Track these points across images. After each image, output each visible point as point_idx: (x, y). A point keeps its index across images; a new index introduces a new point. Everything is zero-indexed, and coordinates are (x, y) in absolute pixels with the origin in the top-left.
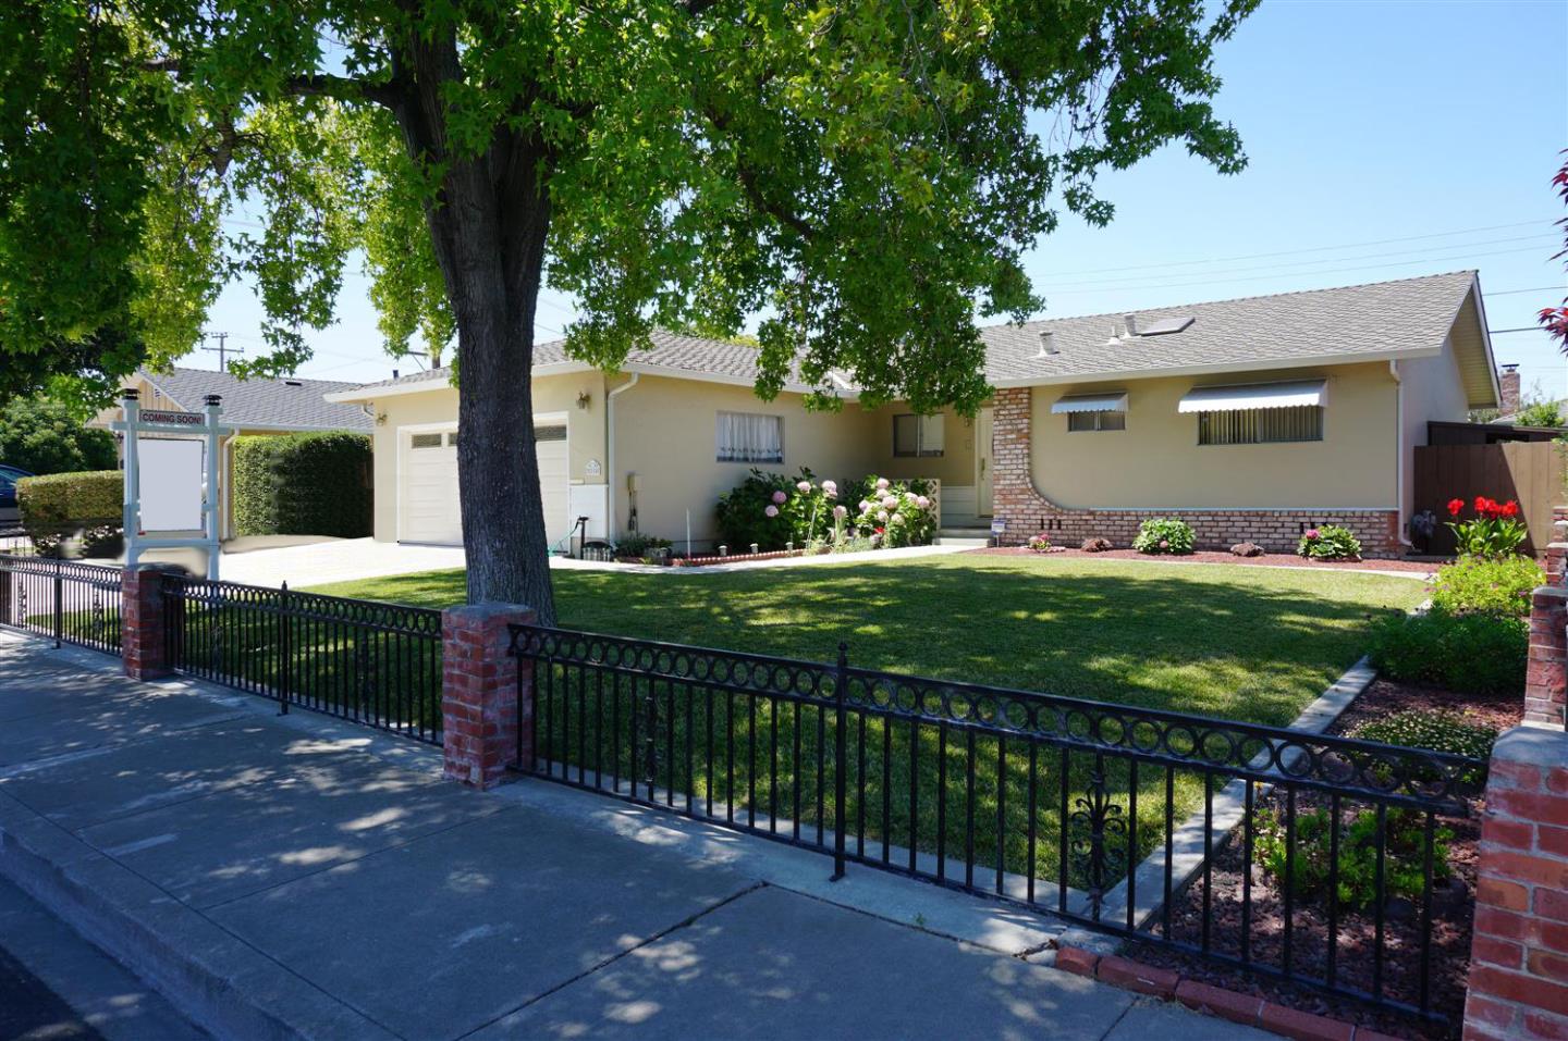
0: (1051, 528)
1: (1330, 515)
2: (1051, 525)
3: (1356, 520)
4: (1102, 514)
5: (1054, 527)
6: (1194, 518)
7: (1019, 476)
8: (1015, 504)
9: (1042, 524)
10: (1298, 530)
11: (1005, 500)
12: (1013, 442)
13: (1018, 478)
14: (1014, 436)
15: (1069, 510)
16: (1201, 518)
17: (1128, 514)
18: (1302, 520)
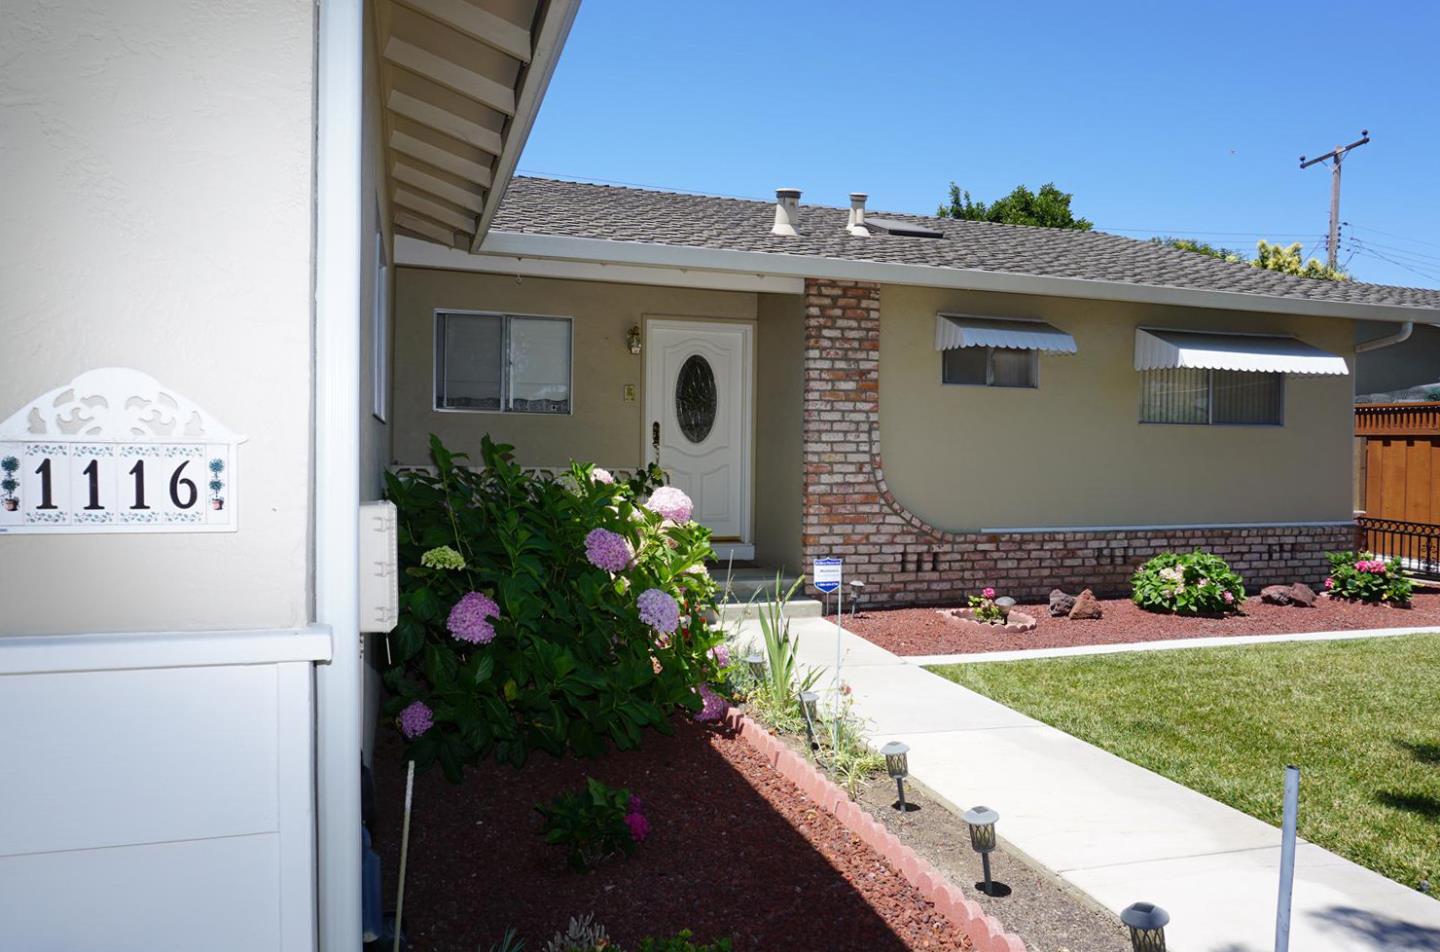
0: (919, 569)
1: (1300, 534)
2: (919, 563)
3: (1324, 539)
4: (1011, 541)
5: (928, 566)
6: (1144, 542)
7: (861, 465)
8: (853, 523)
9: (903, 562)
10: (1265, 556)
11: (832, 517)
12: (848, 396)
13: (860, 471)
14: (850, 385)
15: (956, 534)
16: (1154, 543)
17: (1052, 537)
18: (1271, 541)
